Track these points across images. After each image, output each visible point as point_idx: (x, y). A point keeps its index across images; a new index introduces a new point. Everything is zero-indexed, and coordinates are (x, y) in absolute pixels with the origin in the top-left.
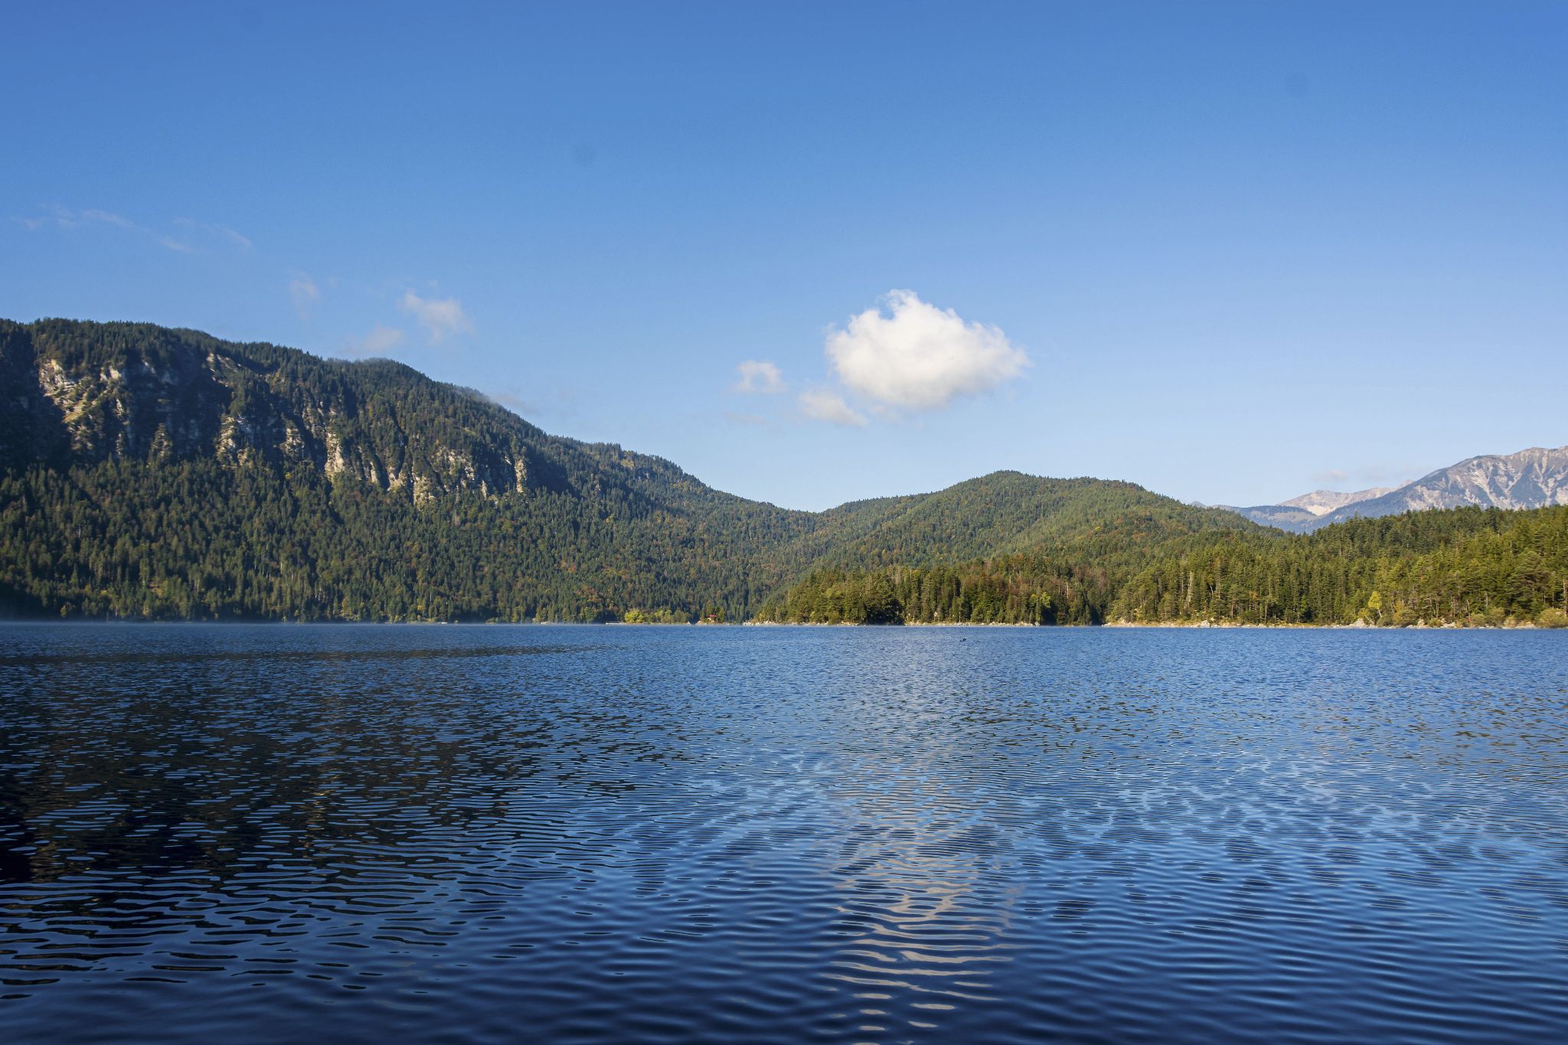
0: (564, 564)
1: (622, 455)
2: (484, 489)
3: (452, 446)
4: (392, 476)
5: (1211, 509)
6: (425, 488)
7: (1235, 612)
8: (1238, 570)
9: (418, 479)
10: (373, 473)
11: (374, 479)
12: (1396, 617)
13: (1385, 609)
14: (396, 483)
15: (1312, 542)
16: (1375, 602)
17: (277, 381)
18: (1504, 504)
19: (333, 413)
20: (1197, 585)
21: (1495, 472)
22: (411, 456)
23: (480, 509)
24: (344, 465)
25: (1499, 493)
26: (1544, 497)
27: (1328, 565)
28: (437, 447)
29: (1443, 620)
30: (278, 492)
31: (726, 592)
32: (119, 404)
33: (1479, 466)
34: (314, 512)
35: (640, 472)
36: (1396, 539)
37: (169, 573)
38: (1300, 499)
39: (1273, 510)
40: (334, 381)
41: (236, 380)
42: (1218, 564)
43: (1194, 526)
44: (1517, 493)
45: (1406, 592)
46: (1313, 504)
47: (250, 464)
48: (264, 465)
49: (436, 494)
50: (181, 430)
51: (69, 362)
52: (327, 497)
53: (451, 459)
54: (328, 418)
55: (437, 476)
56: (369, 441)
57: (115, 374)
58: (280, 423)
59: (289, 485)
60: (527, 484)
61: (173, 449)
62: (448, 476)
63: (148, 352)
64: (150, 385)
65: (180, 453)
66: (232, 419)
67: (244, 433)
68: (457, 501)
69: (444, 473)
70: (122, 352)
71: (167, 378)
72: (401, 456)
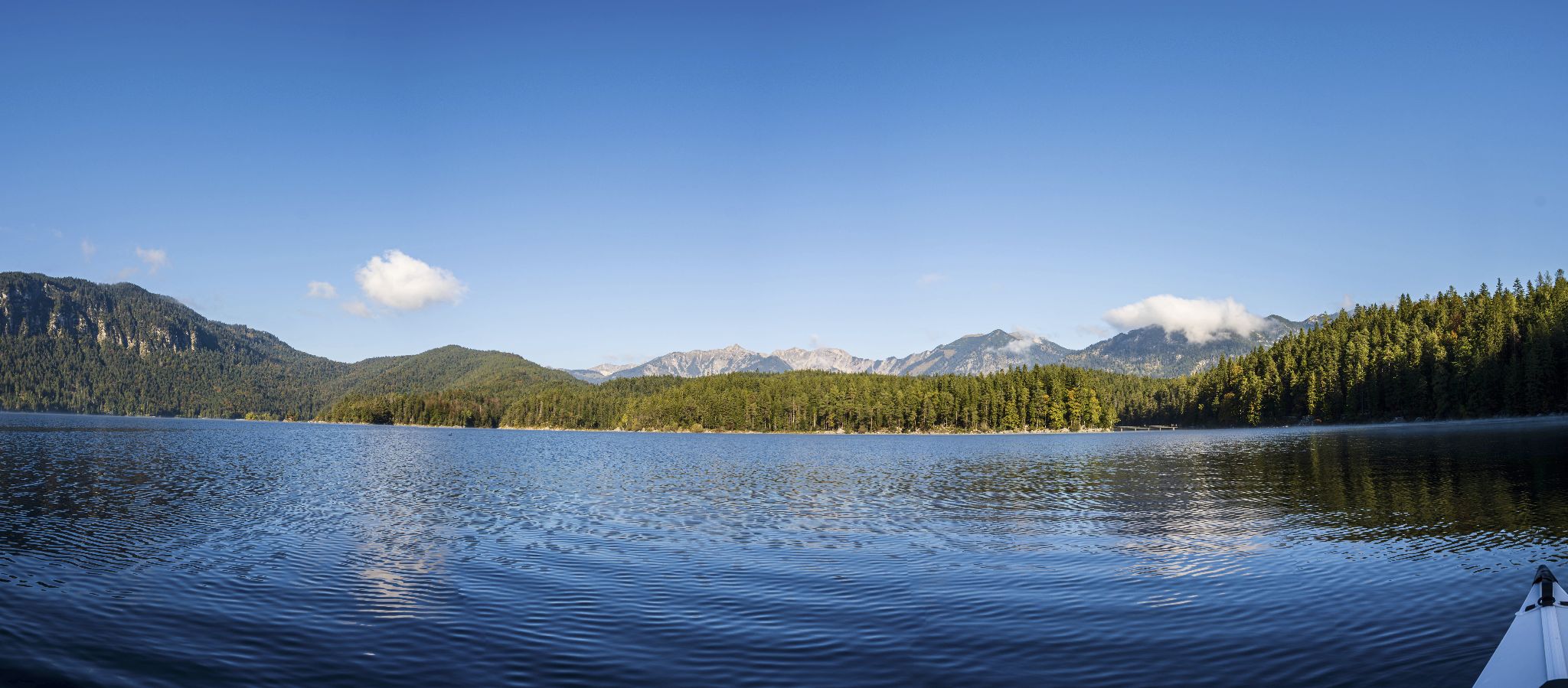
0: (215, 388)
1: (247, 331)
2: (175, 348)
3: (159, 326)
4: (129, 341)
5: (555, 370)
6: (145, 347)
7: (562, 423)
8: (564, 401)
9: (142, 343)
10: (120, 340)
11: (120, 343)
12: (633, 426)
13: (630, 422)
14: (131, 345)
15: (601, 389)
16: (625, 419)
17: (75, 295)
18: (684, 375)
19: (101, 311)
20: (545, 408)
21: (681, 360)
22: (138, 332)
23: (173, 358)
24: (106, 336)
25: (682, 370)
26: (700, 372)
27: (607, 401)
28: (151, 327)
29: (653, 428)
30: (75, 350)
31: (300, 404)
32: (7, 310)
33: (675, 356)
34: (92, 360)
35: (256, 340)
36: (637, 389)
37: (27, 389)
38: (598, 367)
39: (585, 372)
40: (102, 295)
41: (56, 296)
42: (555, 399)
43: (547, 378)
44: (690, 370)
45: (638, 415)
46: (603, 370)
47: (62, 337)
48: (69, 337)
49: (151, 350)
50: (33, 321)
52: (98, 352)
53: (159, 332)
54: (99, 313)
55: (151, 341)
56: (118, 324)
57: (5, 296)
58: (77, 316)
59: (80, 346)
60: (196, 345)
61: (29, 330)
62: (157, 342)
63: (18, 285)
64: (19, 301)
65: (33, 332)
66: (54, 315)
67: (60, 321)
68: (161, 354)
69: (154, 340)
70: (7, 286)
71: (26, 297)
72: (133, 332)
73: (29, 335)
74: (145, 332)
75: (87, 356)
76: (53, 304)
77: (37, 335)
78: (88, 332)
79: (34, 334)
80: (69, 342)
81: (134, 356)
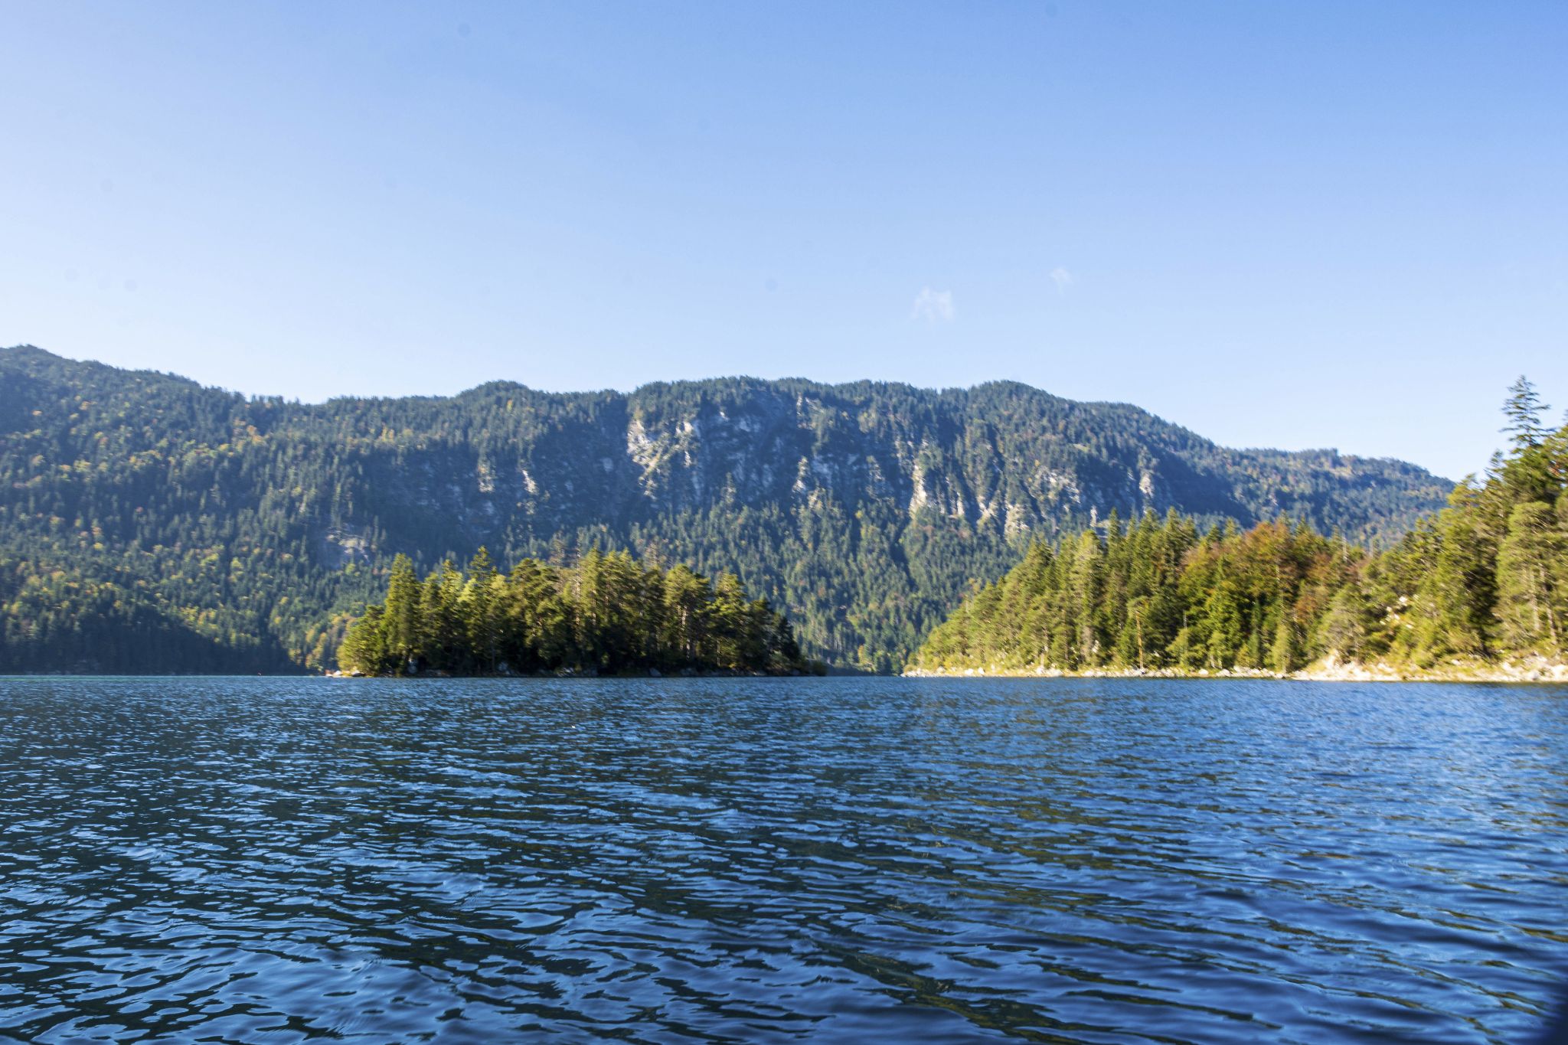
2: (1093, 512)
4: (982, 506)
6: (1017, 516)
9: (1011, 506)
10: (960, 504)
11: (961, 511)
14: (987, 513)
17: (867, 420)
19: (925, 444)
22: (1005, 483)
24: (927, 498)
28: (1036, 469)
30: (842, 530)
32: (688, 457)
40: (927, 411)
41: (819, 419)
47: (819, 506)
48: (833, 505)
49: (1029, 522)
50: (754, 476)
51: (650, 420)
52: (898, 535)
53: (1052, 480)
54: (917, 450)
55: (1034, 501)
56: (958, 468)
57: (688, 427)
58: (862, 461)
59: (857, 524)
60: (1154, 503)
61: (736, 496)
62: (1047, 501)
63: (723, 402)
64: (724, 434)
65: (750, 499)
66: (804, 460)
67: (819, 474)
68: (1054, 528)
69: (1042, 498)
70: (696, 405)
71: (743, 425)
72: (994, 483)
73: (737, 507)
74: (1022, 482)
75: (864, 543)
76: (808, 437)
77: (757, 506)
78: (887, 494)
79: (749, 505)
80: (831, 517)
81: (985, 538)
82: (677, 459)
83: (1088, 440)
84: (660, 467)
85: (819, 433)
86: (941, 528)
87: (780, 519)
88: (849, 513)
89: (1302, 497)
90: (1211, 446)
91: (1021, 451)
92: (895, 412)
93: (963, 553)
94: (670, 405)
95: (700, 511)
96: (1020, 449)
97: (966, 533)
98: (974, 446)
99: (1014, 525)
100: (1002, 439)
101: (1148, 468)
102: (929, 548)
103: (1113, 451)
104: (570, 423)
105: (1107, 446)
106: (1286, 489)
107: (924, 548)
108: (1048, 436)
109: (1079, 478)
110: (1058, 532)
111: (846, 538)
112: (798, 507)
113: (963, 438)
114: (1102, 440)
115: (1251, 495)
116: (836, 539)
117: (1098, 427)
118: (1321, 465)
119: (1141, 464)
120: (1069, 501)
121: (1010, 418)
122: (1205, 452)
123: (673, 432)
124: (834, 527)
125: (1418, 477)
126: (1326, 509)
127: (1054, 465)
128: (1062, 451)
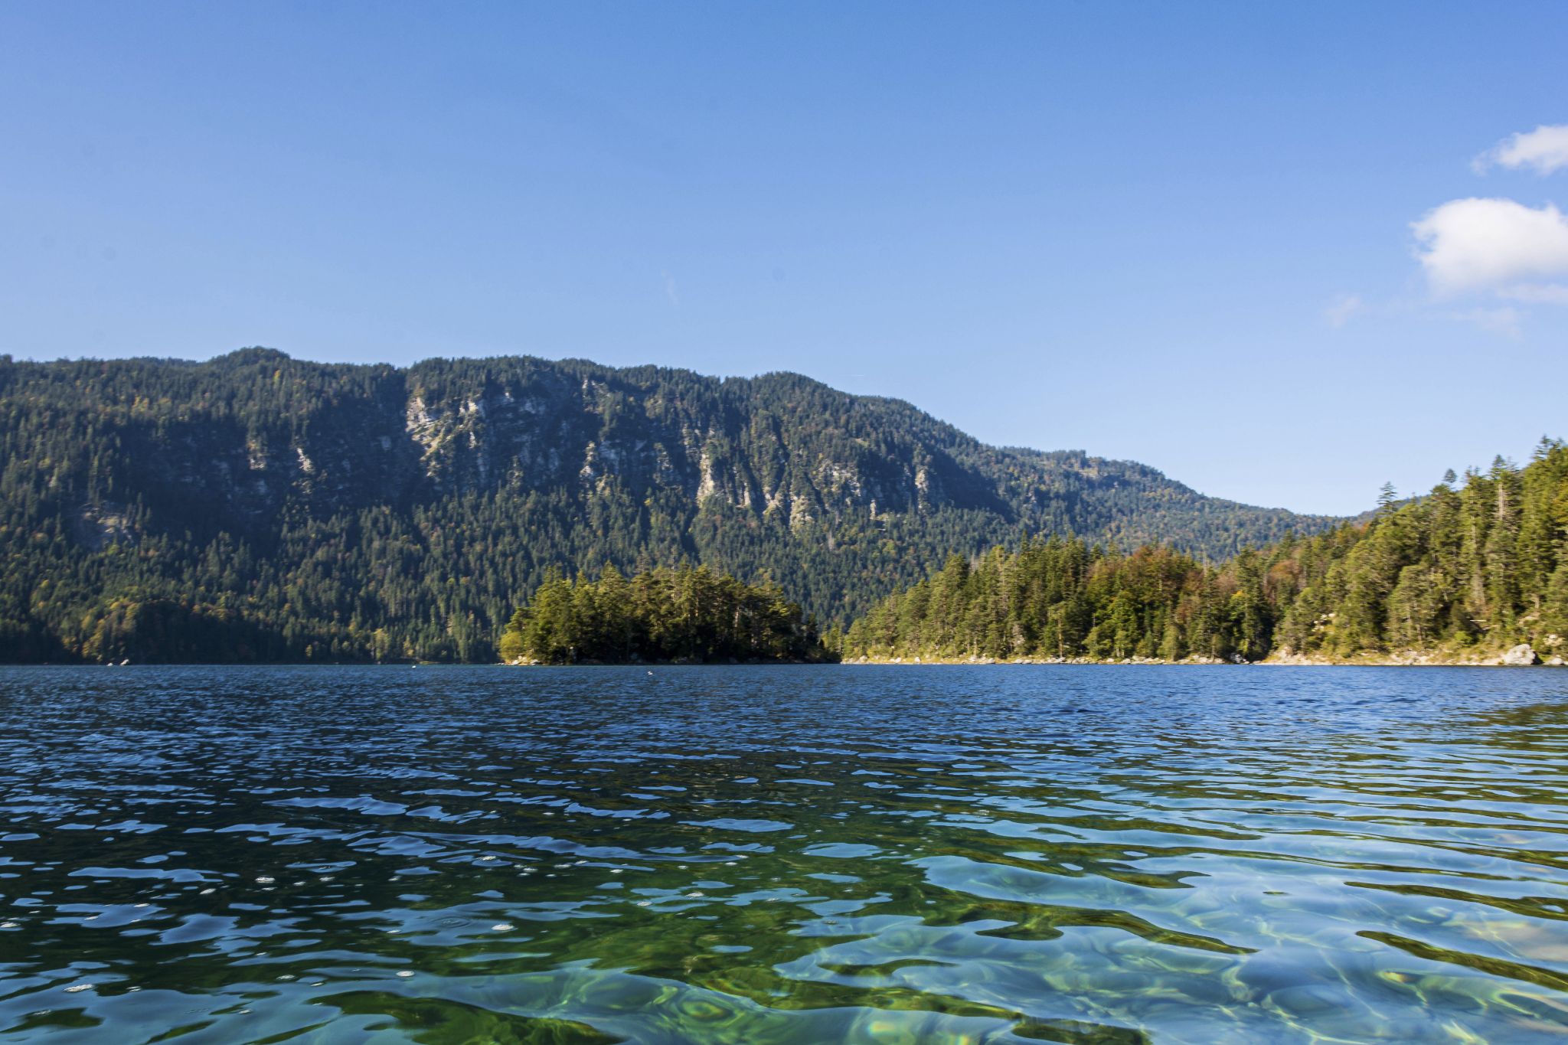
2: (873, 506)
3: (841, 458)
4: (768, 496)
6: (802, 508)
9: (795, 498)
10: (746, 494)
11: (747, 502)
14: (772, 504)
17: (654, 406)
19: (711, 433)
22: (790, 474)
23: (863, 530)
24: (715, 487)
28: (820, 462)
30: (631, 517)
32: (473, 437)
40: (714, 400)
41: (606, 404)
47: (607, 492)
49: (814, 514)
50: (540, 460)
51: (431, 399)
52: (688, 523)
53: (835, 474)
54: (705, 439)
55: (818, 493)
56: (745, 460)
57: (473, 407)
58: (649, 447)
59: (646, 512)
60: (928, 498)
61: (523, 479)
62: (830, 493)
63: (509, 383)
64: (510, 415)
65: (537, 484)
66: (592, 445)
67: (606, 460)
68: (837, 521)
69: (826, 490)
70: (480, 385)
71: (528, 407)
72: (779, 475)
73: (524, 491)
74: (806, 474)
75: (655, 532)
76: (595, 421)
77: (544, 490)
78: (674, 482)
79: (537, 489)
80: (620, 505)
81: (771, 528)
82: (461, 439)
83: (868, 435)
84: (444, 447)
85: (607, 417)
86: (730, 518)
87: (569, 505)
88: (638, 500)
89: (1057, 496)
90: (976, 445)
91: (805, 444)
92: (682, 399)
93: (752, 543)
94: (453, 383)
95: (487, 494)
96: (805, 442)
97: (754, 524)
98: (760, 437)
99: (799, 516)
100: (787, 431)
101: (922, 464)
102: (719, 537)
103: (891, 447)
104: (344, 397)
105: (885, 441)
106: (1043, 488)
107: (714, 538)
108: (830, 429)
109: (860, 472)
110: (840, 524)
111: (637, 524)
112: (585, 493)
113: (748, 429)
114: (881, 435)
115: (1013, 492)
116: (626, 526)
117: (877, 422)
118: (1072, 466)
119: (916, 460)
120: (851, 495)
121: (794, 410)
122: (971, 450)
123: (457, 411)
124: (624, 515)
125: (1155, 480)
126: (1078, 507)
127: (837, 459)
128: (844, 446)
